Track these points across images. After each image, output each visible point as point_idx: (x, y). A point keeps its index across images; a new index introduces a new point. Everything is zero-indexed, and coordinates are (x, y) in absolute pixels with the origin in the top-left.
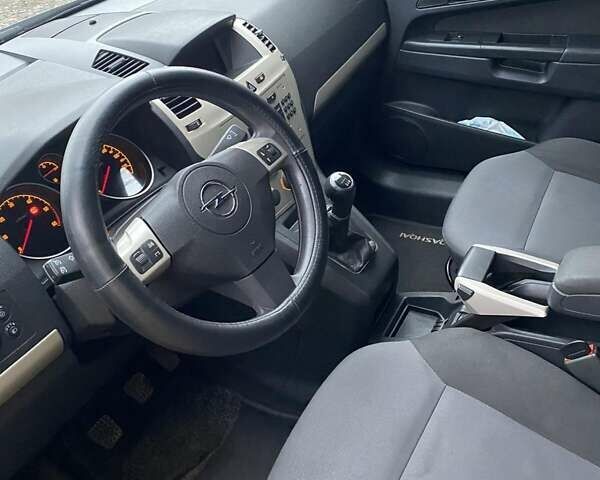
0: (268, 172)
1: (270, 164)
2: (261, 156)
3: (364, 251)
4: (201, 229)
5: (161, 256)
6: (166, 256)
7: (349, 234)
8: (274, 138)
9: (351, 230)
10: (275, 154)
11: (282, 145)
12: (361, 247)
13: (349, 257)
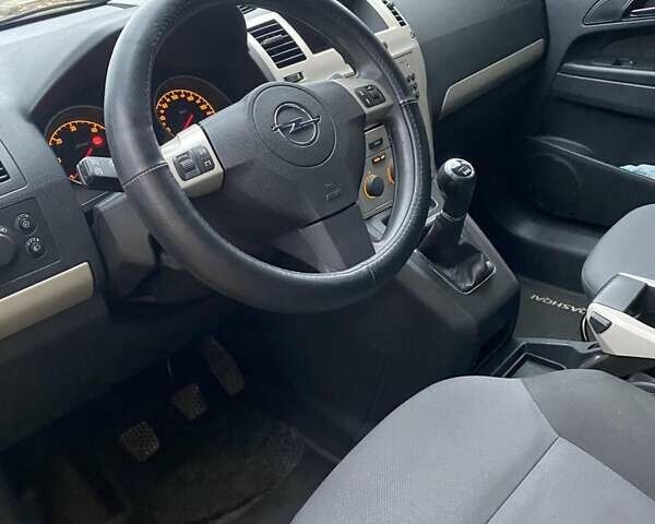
0: (365, 115)
1: (368, 106)
2: (359, 95)
3: (478, 268)
4: (267, 151)
5: (212, 167)
6: (218, 169)
7: (461, 242)
8: (378, 81)
9: (463, 239)
10: (378, 98)
11: (388, 92)
12: (475, 263)
13: (457, 273)
